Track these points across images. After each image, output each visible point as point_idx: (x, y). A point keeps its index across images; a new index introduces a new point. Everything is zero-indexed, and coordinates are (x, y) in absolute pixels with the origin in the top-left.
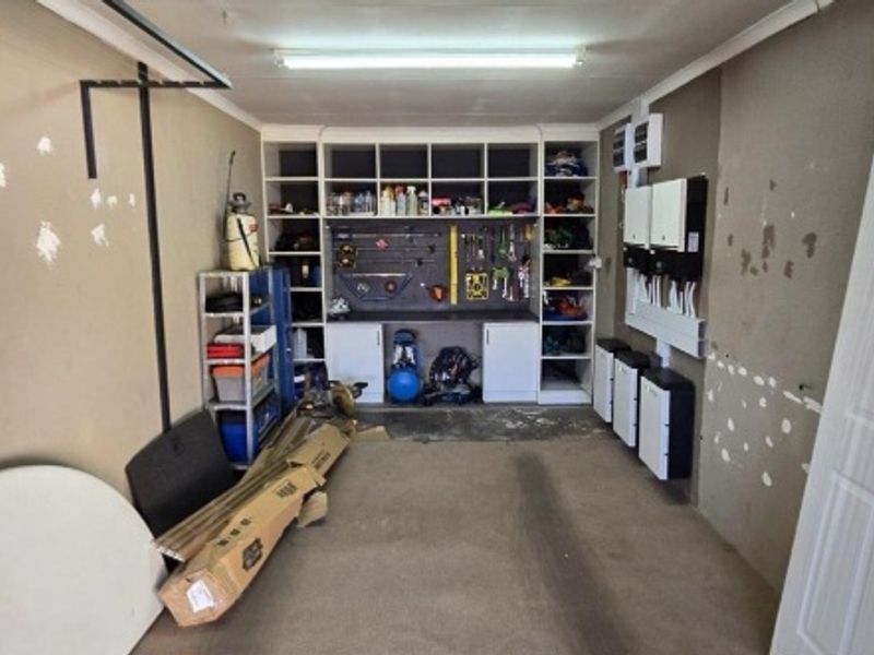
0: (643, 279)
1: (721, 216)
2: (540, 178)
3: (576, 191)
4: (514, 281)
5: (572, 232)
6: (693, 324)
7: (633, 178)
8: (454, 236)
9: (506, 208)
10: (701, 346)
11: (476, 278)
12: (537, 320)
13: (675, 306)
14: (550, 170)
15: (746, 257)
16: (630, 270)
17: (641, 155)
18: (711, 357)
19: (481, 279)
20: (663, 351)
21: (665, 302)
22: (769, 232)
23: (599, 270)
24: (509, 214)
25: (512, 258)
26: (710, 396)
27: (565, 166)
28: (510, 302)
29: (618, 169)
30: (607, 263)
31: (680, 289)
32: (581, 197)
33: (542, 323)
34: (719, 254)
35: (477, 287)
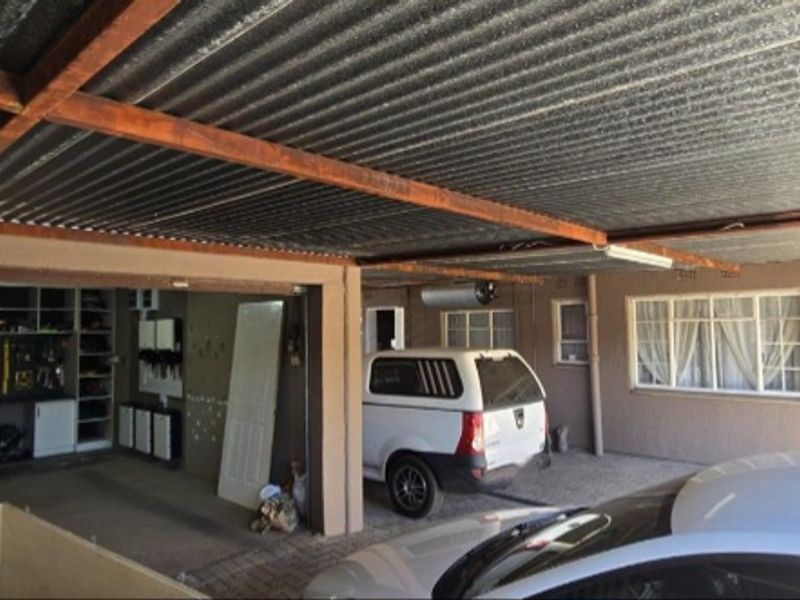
0: (150, 366)
1: (190, 336)
2: (77, 310)
3: (98, 317)
4: (53, 376)
5: (96, 342)
6: (179, 384)
7: (144, 315)
8: (6, 346)
9: (51, 328)
10: (184, 392)
11: (24, 374)
12: (74, 397)
13: (169, 377)
14: (84, 304)
15: (200, 352)
16: (142, 362)
17: (147, 303)
18: (189, 396)
19: (28, 375)
20: (164, 400)
21: (164, 375)
22: (209, 343)
23: (116, 364)
24: (55, 332)
25: (51, 360)
26: (189, 414)
27: (92, 302)
28: (50, 390)
29: (132, 309)
30: (123, 360)
31: (172, 368)
32: (101, 320)
33: (78, 399)
34: (190, 351)
35: (24, 380)
